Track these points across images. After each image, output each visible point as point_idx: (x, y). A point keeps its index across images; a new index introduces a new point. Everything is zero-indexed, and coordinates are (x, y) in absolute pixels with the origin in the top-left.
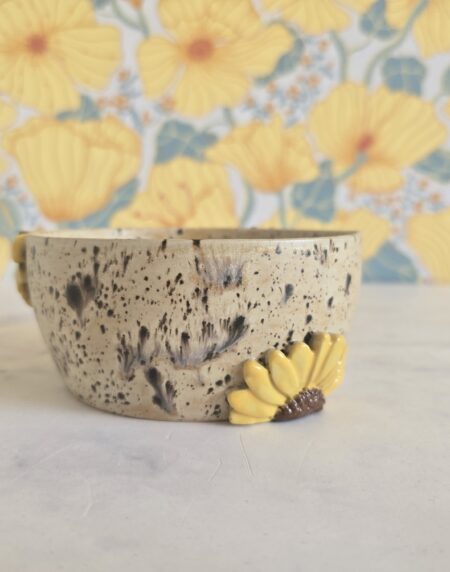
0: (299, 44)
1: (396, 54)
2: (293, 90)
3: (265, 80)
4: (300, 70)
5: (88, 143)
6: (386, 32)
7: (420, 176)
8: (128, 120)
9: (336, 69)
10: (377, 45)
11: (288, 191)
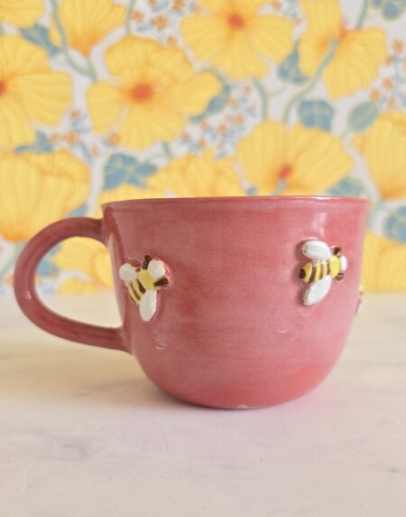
0: (227, 89)
1: (308, 97)
2: (222, 128)
3: (198, 119)
4: (228, 110)
5: (43, 173)
6: (299, 79)
8: (78, 153)
9: (259, 110)
10: (292, 90)
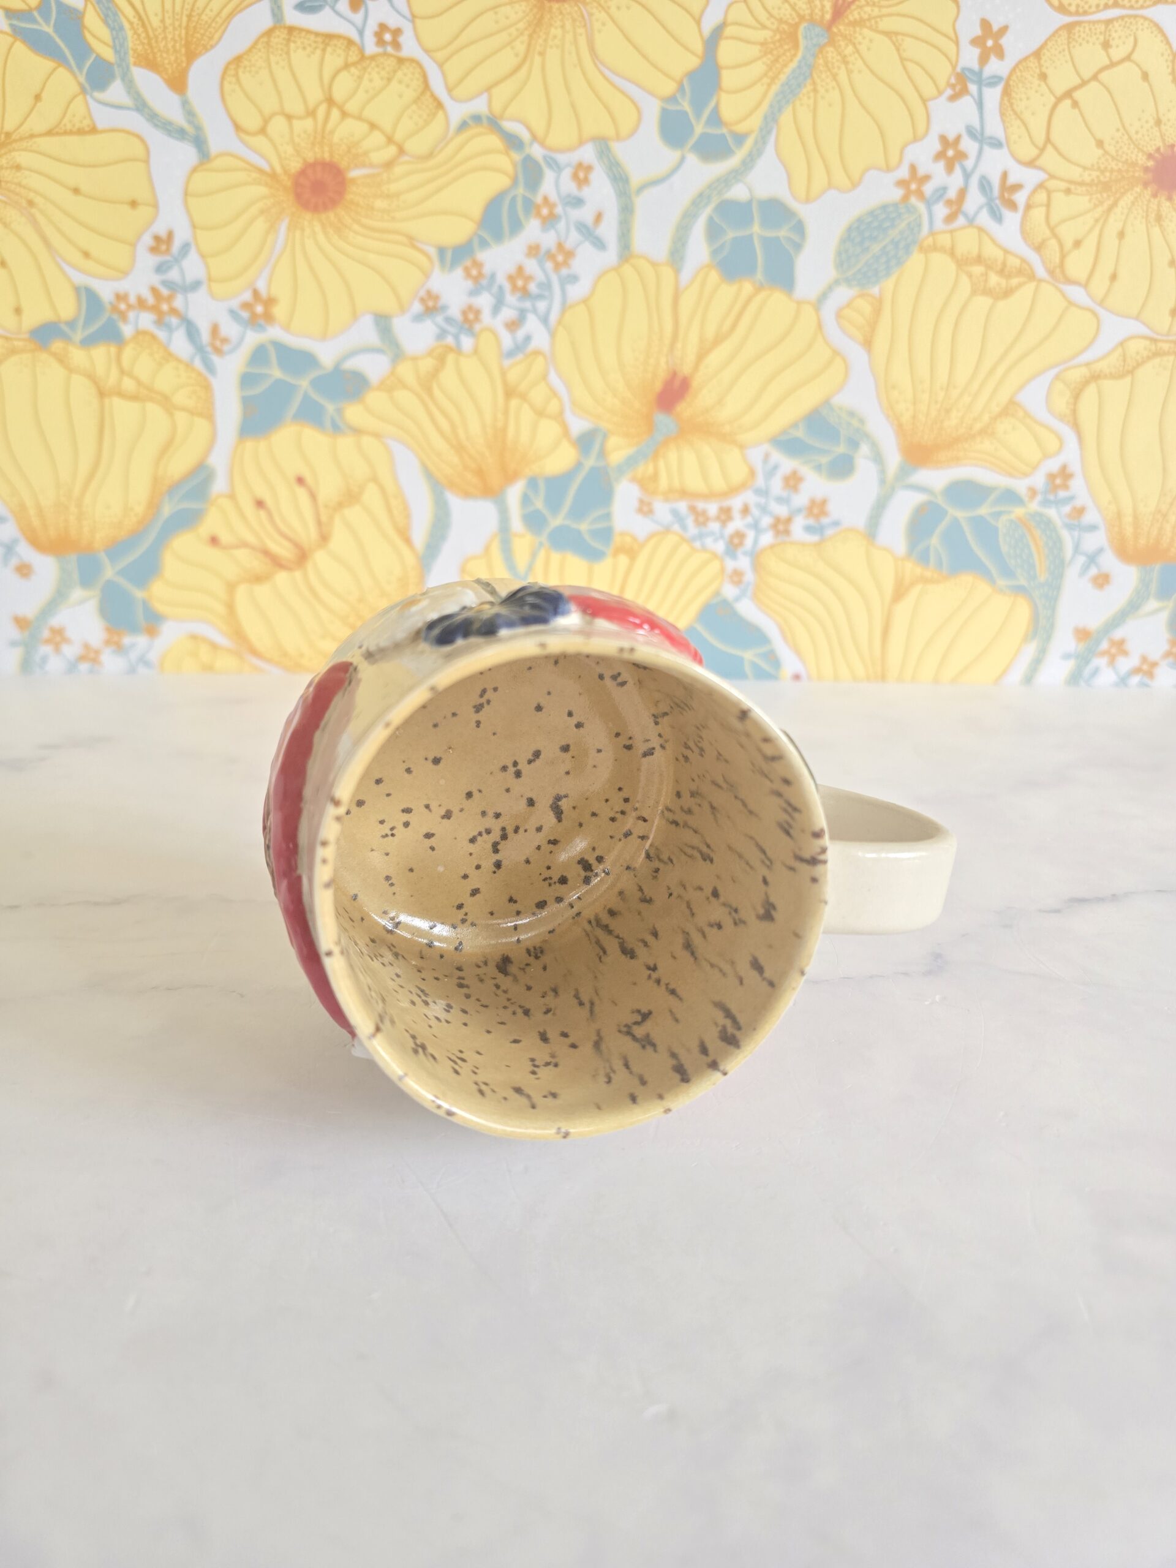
0: (531, 173)
2: (519, 278)
4: (533, 229)
5: (101, 390)
7: (787, 464)
8: (180, 344)
11: (514, 493)
